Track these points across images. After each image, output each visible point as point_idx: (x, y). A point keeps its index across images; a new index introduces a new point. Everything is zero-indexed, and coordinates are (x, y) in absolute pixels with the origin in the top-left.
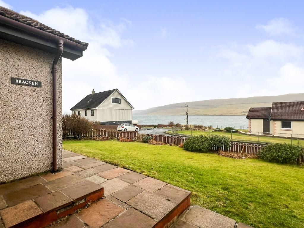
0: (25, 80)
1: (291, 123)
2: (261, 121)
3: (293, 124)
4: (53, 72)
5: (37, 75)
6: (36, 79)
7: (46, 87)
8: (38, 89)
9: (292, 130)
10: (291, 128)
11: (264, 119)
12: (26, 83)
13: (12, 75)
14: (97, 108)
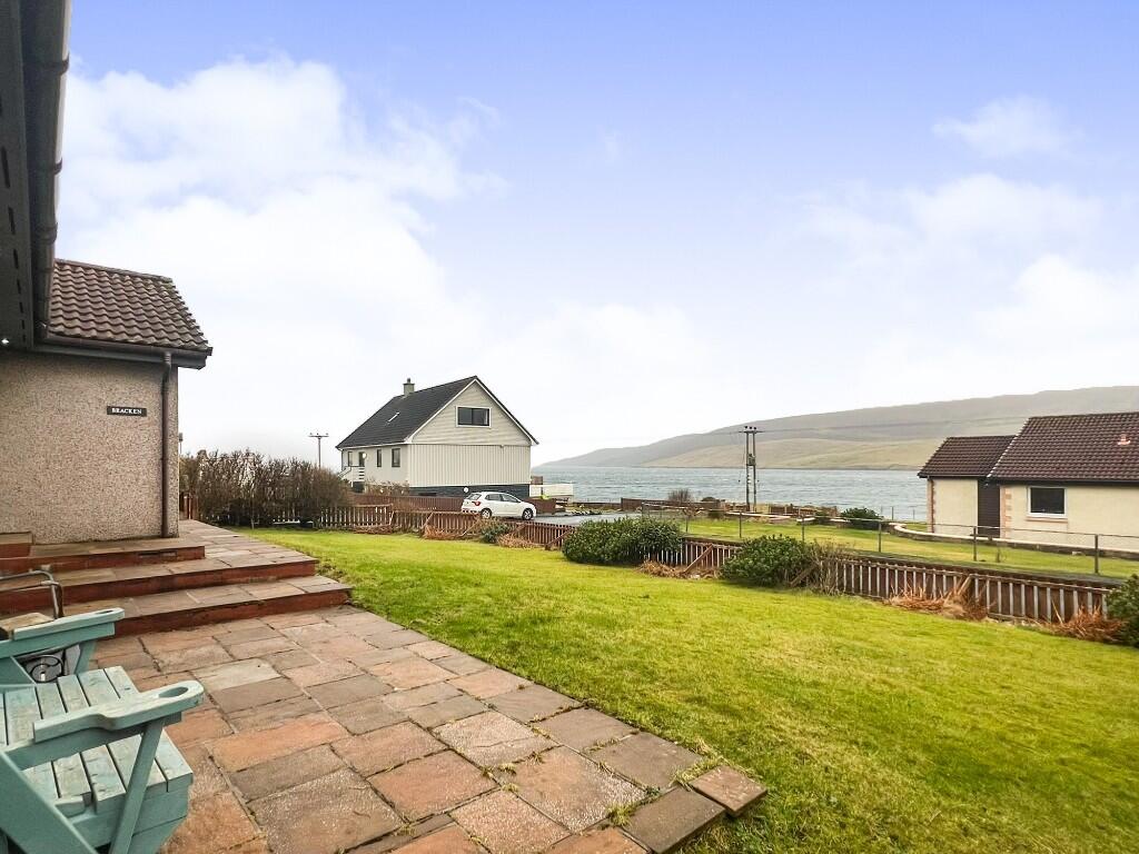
0: (124, 408)
1: (1062, 493)
2: (972, 488)
3: (1072, 497)
4: (164, 392)
5: (141, 399)
6: (139, 406)
7: (154, 416)
8: (142, 419)
9: (1065, 522)
10: (1063, 513)
11: (981, 480)
12: (126, 412)
13: (108, 403)
14: (408, 441)
